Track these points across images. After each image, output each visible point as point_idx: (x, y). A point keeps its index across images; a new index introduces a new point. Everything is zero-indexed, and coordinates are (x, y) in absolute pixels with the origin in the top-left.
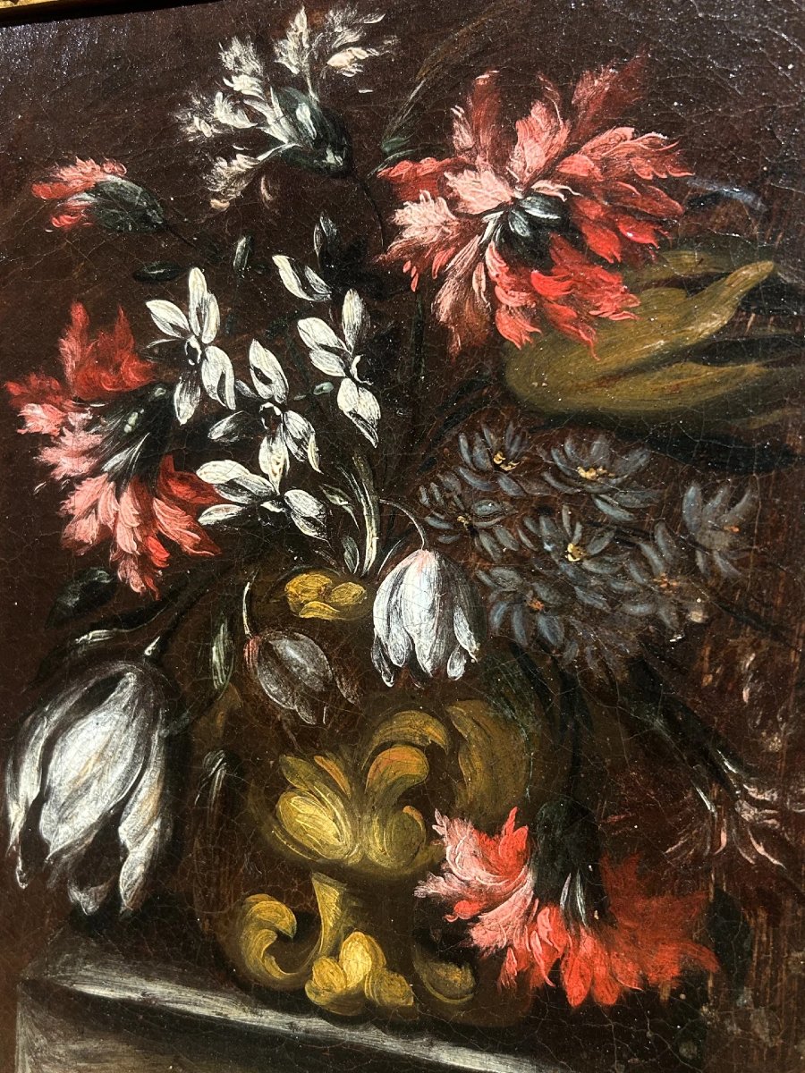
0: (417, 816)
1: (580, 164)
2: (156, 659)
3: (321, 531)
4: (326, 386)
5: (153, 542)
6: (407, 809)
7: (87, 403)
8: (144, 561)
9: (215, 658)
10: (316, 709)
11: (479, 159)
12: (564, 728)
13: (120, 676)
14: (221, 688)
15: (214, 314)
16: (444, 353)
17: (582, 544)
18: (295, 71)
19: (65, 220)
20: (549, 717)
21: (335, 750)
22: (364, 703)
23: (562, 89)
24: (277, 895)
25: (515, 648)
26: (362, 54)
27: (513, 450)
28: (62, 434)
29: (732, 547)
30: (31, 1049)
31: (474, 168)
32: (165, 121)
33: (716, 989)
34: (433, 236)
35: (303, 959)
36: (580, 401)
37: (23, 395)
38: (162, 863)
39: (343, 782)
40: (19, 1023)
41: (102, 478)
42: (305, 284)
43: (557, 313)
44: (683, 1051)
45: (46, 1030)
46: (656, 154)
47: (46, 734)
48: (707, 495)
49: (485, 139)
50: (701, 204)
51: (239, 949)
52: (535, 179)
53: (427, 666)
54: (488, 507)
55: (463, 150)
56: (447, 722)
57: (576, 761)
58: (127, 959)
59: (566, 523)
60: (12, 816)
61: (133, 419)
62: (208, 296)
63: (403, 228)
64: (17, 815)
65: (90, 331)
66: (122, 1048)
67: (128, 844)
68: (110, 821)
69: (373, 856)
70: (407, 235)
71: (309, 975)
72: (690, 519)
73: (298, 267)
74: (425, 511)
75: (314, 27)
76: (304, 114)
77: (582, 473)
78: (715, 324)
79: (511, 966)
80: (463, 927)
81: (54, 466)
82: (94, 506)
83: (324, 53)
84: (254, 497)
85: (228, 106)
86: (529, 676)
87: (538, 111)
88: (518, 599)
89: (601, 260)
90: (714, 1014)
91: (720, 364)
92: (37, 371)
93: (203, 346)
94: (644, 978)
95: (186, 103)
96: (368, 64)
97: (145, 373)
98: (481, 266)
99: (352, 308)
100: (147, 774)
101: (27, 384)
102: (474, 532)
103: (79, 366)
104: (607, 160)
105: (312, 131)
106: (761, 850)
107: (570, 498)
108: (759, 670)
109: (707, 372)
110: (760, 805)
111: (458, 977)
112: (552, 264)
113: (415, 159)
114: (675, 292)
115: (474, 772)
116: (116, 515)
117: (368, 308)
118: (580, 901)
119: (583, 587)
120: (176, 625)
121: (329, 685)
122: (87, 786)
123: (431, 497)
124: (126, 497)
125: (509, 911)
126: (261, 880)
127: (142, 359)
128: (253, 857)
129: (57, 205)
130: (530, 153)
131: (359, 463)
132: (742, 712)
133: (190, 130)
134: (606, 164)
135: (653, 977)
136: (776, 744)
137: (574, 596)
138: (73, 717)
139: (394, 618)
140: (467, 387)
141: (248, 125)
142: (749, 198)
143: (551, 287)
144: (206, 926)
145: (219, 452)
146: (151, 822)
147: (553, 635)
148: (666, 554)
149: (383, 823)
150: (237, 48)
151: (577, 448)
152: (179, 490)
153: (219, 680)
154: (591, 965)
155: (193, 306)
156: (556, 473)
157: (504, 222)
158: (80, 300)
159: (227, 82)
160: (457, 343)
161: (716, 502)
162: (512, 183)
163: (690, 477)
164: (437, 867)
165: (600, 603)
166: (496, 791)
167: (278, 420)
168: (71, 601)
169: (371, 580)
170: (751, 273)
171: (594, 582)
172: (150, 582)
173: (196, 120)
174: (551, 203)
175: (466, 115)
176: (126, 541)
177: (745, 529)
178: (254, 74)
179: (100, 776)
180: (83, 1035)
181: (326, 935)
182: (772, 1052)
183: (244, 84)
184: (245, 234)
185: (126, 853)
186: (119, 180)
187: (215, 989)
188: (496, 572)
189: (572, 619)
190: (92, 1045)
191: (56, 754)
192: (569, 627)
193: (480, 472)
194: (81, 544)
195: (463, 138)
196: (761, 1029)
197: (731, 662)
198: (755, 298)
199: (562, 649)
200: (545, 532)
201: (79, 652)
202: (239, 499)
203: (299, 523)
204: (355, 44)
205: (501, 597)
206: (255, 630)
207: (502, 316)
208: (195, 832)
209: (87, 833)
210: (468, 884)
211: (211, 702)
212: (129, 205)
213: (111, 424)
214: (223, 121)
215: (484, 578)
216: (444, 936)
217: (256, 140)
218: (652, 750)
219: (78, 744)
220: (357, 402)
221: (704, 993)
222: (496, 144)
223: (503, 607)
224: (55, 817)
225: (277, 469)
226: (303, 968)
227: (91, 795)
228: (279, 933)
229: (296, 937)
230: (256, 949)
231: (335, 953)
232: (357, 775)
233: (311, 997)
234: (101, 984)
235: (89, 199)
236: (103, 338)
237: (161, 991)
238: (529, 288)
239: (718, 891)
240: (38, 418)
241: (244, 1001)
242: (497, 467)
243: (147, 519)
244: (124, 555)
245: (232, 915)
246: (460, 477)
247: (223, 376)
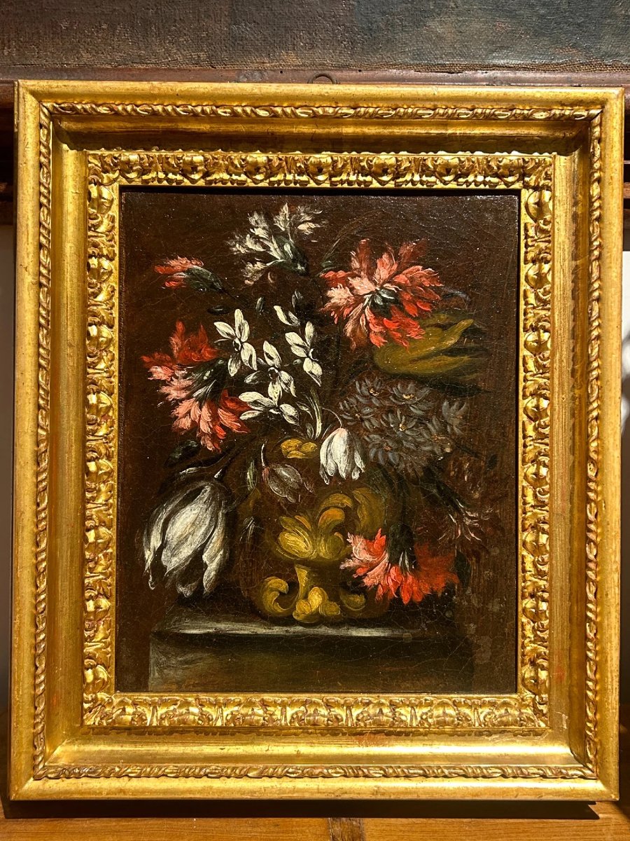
0: (340, 536)
1: (402, 278)
2: (220, 479)
3: (296, 421)
4: (298, 361)
5: (218, 428)
6: (336, 534)
7: (185, 367)
8: (214, 437)
9: (248, 477)
10: (295, 497)
11: (362, 273)
12: (399, 496)
13: (202, 488)
14: (251, 490)
15: (247, 328)
16: (349, 349)
17: (405, 424)
18: (283, 229)
19: (173, 284)
20: (393, 492)
21: (304, 512)
22: (317, 492)
23: (394, 249)
24: (279, 576)
25: (379, 466)
26: (313, 226)
27: (378, 388)
28: (172, 380)
29: (460, 424)
30: (157, 663)
31: (360, 277)
32: (222, 244)
33: (458, 590)
34: (344, 302)
35: (292, 602)
36: (403, 369)
37: (151, 362)
38: (224, 570)
39: (308, 525)
40: (151, 653)
41: (192, 400)
42: (288, 319)
43: (394, 335)
44: (447, 615)
45: (165, 654)
46: (429, 277)
47: (164, 517)
48: (451, 405)
49: (364, 266)
50: (447, 296)
51: (261, 602)
52: (384, 283)
53: (344, 475)
54: (368, 410)
55: (356, 269)
56: (352, 497)
57: (404, 508)
58: (208, 614)
59: (399, 417)
60: (147, 557)
61: (207, 374)
62: (243, 321)
63: (331, 298)
64: (149, 556)
65: (186, 334)
66: (206, 655)
67: (208, 562)
68: (198, 554)
69: (321, 554)
70: (333, 301)
71: (294, 608)
72: (445, 414)
73: (285, 312)
74: (342, 412)
75: (292, 212)
76: (287, 248)
77: (404, 396)
78: (453, 342)
79: (380, 591)
80: (360, 578)
81: (168, 394)
82: (189, 412)
83: (296, 223)
84: (266, 407)
85: (253, 241)
86: (385, 476)
87: (385, 256)
88: (380, 446)
89: (411, 316)
90: (458, 599)
91: (455, 356)
92: (159, 352)
93: (242, 343)
94: (432, 589)
95: (233, 238)
96: (316, 230)
97: (214, 353)
98: (363, 315)
99: (309, 329)
100: (216, 530)
101: (154, 358)
102: (362, 420)
103: (180, 349)
104: (412, 278)
105: (291, 255)
106: (473, 535)
107: (401, 406)
108: (470, 469)
109: (450, 359)
110: (472, 518)
111: (359, 599)
112: (392, 316)
113: (336, 271)
114: (438, 329)
115: (363, 516)
116: (200, 416)
117: (316, 330)
118: (406, 562)
119: (406, 441)
120: (229, 464)
121: (301, 486)
122: (186, 538)
123: (344, 407)
124: (205, 409)
125: (378, 570)
126: (272, 571)
127: (212, 347)
128: (268, 562)
129: (169, 276)
130: (382, 273)
131: (313, 393)
132: (465, 484)
133: (234, 249)
134: (412, 279)
135: (435, 588)
136: (477, 496)
137: (403, 444)
138: (178, 508)
139: (329, 456)
140: (358, 363)
141: (262, 250)
142: (464, 296)
143: (392, 325)
144: (246, 594)
145: (250, 388)
146: (218, 551)
147: (394, 460)
148: (437, 427)
149: (325, 540)
150: (256, 217)
151: (402, 386)
152: (230, 405)
153: (250, 487)
154: (412, 587)
155: (237, 326)
156: (395, 396)
157: (372, 299)
158: (181, 320)
159: (252, 230)
160: (354, 345)
161: (454, 407)
162: (376, 284)
163: (445, 398)
164: (349, 556)
165: (412, 447)
166: (373, 522)
167: (277, 375)
168: (177, 456)
169: (319, 441)
170: (465, 323)
171: (410, 438)
172: (217, 446)
173: (237, 245)
174: (390, 293)
175: (357, 255)
176: (204, 427)
177: (465, 418)
178: (264, 228)
179: (193, 534)
180: (185, 653)
181: (301, 591)
182: (479, 609)
183: (259, 232)
184: (261, 296)
185: (206, 566)
186: (200, 268)
187: (250, 621)
188: (371, 436)
189: (401, 453)
190: (190, 656)
191: (170, 525)
192: (400, 456)
193: (364, 396)
194: (182, 429)
195: (356, 264)
196: (475, 602)
197: (460, 466)
198: (467, 332)
199: (398, 465)
200: (391, 420)
201: (182, 478)
202: (259, 408)
203: (286, 418)
204: (310, 221)
205: (374, 446)
206: (267, 464)
207: (372, 335)
208: (240, 553)
209: (186, 560)
210: (362, 561)
211: (247, 496)
212: (205, 280)
213: (197, 376)
214: (250, 247)
215: (366, 438)
216: (353, 584)
217: (266, 257)
218: (432, 501)
219: (181, 520)
220: (312, 368)
221: (454, 591)
222: (369, 268)
223: (375, 450)
224: (169, 554)
225: (276, 395)
226: (292, 606)
227: (188, 542)
228: (280, 592)
229: (289, 593)
230: (270, 601)
231: (306, 597)
232: (314, 522)
233: (296, 617)
234: (194, 628)
235: (184, 275)
236: (192, 337)
237: (224, 626)
238: (383, 325)
239: (458, 552)
240: (159, 373)
241: (265, 624)
242: (371, 394)
243: (215, 417)
244: (204, 434)
245: (259, 587)
246: (356, 399)
247: (251, 356)
